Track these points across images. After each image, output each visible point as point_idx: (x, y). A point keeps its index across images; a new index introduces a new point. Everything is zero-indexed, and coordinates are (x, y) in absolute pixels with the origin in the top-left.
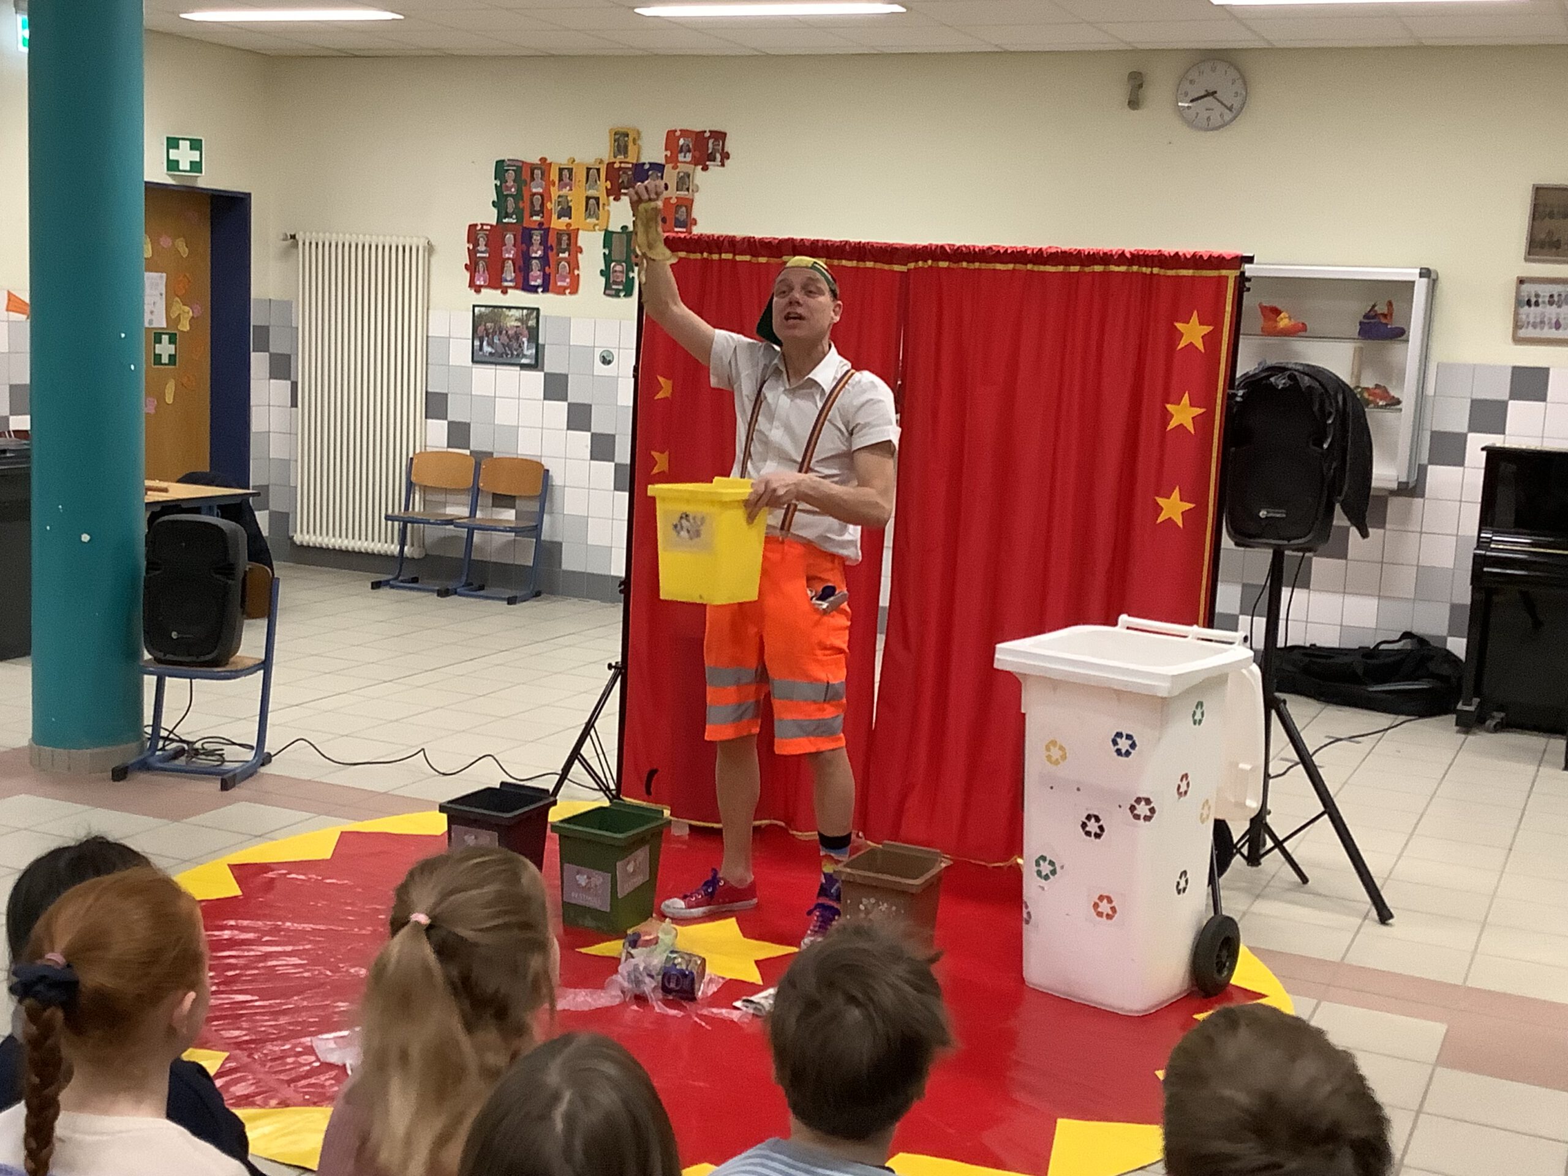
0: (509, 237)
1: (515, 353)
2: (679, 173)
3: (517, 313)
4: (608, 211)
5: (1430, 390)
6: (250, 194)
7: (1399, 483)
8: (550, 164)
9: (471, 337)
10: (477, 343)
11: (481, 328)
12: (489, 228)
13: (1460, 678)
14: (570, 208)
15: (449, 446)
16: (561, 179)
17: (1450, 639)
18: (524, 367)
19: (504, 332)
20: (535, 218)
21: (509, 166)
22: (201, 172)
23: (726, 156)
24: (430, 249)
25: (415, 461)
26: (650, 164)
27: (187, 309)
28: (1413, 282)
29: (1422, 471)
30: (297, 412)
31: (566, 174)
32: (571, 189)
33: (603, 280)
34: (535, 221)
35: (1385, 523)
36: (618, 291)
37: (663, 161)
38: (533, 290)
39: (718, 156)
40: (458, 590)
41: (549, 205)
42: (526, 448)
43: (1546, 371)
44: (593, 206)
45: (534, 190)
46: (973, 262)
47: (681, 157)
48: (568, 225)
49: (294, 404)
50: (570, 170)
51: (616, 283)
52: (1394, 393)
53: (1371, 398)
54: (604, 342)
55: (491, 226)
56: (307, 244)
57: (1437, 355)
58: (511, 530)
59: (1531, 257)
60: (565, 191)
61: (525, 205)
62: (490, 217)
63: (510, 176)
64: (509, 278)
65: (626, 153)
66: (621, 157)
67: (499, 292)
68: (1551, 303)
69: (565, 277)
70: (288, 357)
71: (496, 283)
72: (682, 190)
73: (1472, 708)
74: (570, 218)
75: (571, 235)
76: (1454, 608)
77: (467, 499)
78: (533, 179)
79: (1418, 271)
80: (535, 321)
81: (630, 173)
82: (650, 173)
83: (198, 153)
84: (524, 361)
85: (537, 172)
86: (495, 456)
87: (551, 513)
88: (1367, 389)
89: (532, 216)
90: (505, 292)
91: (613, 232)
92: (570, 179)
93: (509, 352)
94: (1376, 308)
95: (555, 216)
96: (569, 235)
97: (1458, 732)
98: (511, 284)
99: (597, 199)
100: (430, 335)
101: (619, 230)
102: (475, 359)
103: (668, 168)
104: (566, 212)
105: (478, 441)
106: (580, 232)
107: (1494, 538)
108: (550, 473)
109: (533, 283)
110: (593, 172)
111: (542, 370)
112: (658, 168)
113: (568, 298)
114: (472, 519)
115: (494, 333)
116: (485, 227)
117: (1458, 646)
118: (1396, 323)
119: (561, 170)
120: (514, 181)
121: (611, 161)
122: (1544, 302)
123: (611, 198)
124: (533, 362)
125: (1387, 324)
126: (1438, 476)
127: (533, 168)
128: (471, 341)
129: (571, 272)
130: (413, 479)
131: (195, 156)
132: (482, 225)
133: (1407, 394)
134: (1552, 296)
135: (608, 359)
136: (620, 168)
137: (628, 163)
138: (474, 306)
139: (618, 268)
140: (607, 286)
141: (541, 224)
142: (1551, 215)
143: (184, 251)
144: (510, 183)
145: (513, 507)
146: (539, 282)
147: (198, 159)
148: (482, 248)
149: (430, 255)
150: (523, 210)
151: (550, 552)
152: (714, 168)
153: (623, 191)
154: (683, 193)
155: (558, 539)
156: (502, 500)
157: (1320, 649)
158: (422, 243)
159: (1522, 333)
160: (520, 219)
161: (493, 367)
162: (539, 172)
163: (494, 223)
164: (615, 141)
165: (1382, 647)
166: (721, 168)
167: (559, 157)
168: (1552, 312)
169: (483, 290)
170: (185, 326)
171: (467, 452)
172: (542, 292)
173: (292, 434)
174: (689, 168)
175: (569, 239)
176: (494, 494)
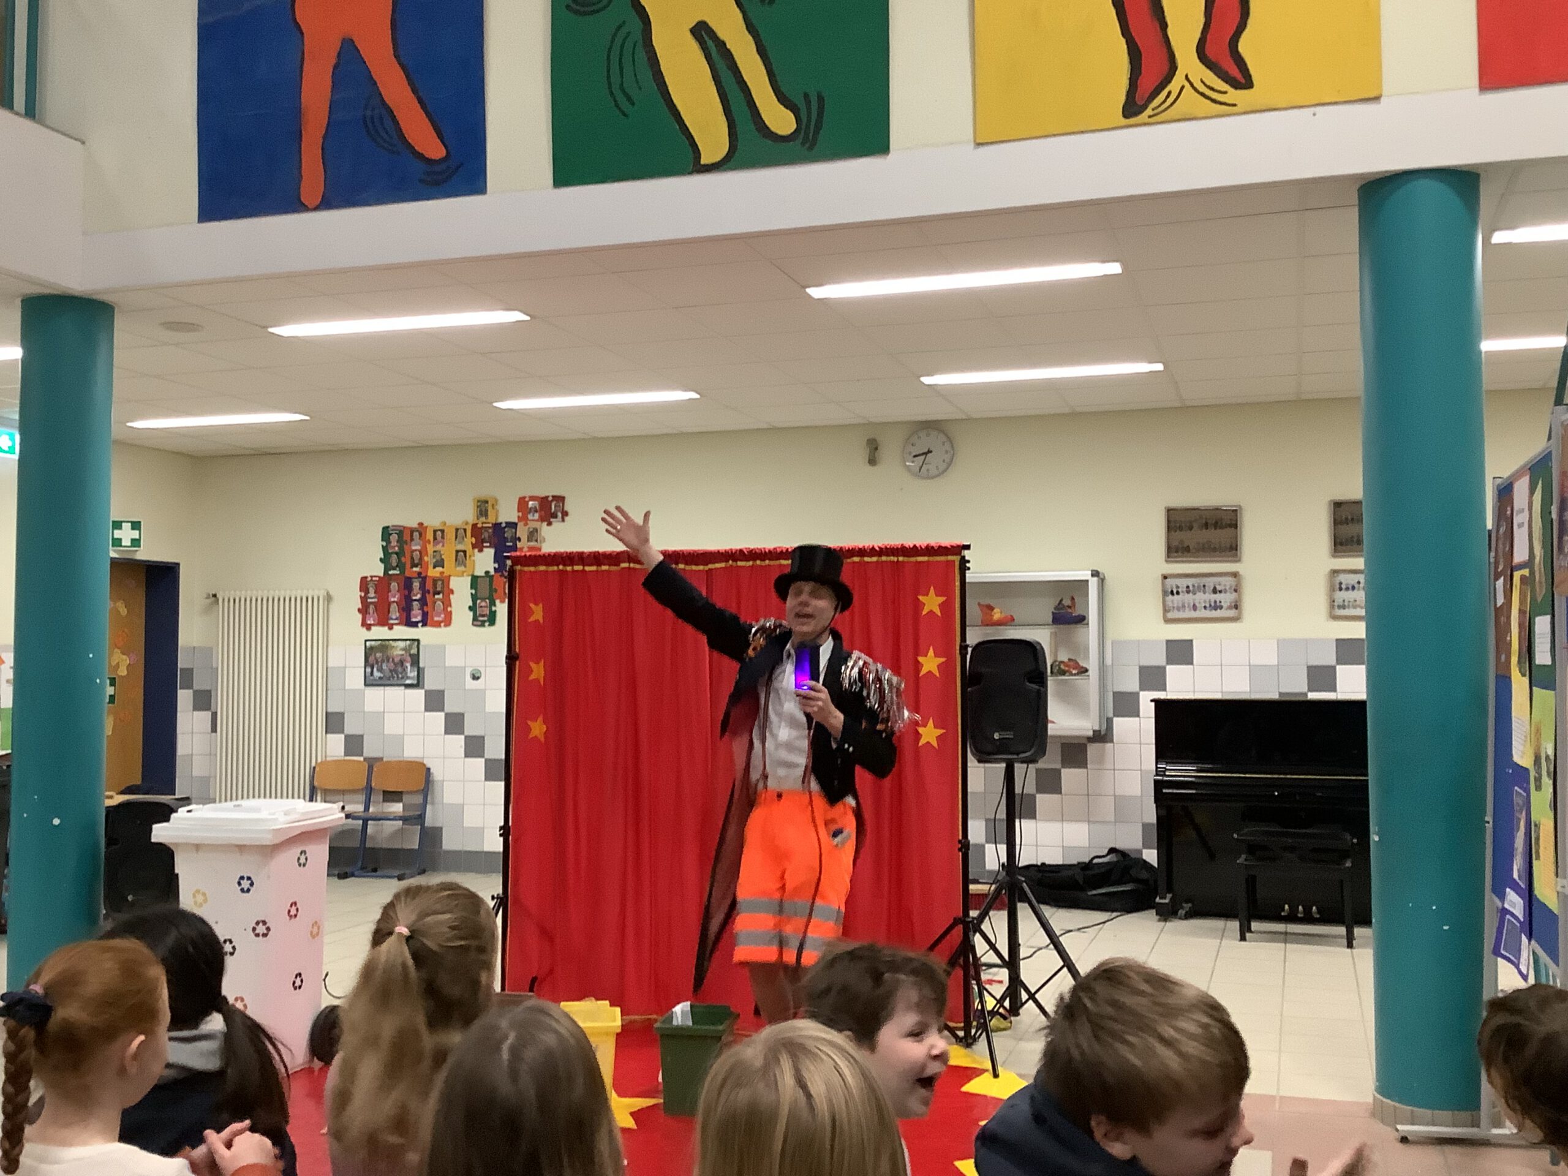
0: (394, 585)
1: (400, 676)
2: (529, 528)
3: (402, 644)
4: (474, 561)
5: (1108, 661)
6: (178, 564)
7: (1094, 731)
8: (426, 527)
9: (363, 665)
10: (369, 670)
11: (371, 659)
12: (377, 579)
13: (1156, 881)
14: (443, 560)
15: (346, 754)
16: (435, 538)
17: (1145, 851)
18: (408, 686)
19: (391, 660)
20: (415, 569)
21: (392, 530)
22: (140, 546)
23: (565, 514)
24: (329, 598)
25: (317, 769)
26: (506, 523)
27: (124, 657)
28: (1087, 581)
29: (1110, 722)
30: (217, 736)
31: (439, 534)
32: (443, 546)
33: (471, 614)
34: (416, 572)
35: (1086, 764)
36: (484, 622)
37: (516, 520)
38: (414, 625)
39: (560, 515)
40: (356, 873)
41: (426, 558)
42: (411, 752)
43: (1190, 642)
44: (461, 557)
45: (414, 548)
46: (764, 560)
47: (530, 517)
48: (442, 573)
49: (214, 729)
50: (443, 531)
51: (483, 616)
52: (1083, 664)
53: (1067, 669)
54: (475, 662)
55: (379, 577)
56: (226, 600)
57: (1110, 636)
58: (401, 818)
59: (1170, 559)
60: (439, 547)
61: (406, 560)
62: (379, 570)
63: (394, 538)
64: (394, 617)
65: (486, 516)
66: (483, 519)
67: (386, 628)
68: (1188, 592)
69: (440, 613)
70: (210, 691)
71: (384, 621)
72: (532, 541)
73: (1167, 901)
74: (443, 567)
75: (445, 580)
76: (1145, 826)
77: (362, 797)
78: (412, 539)
79: (1090, 572)
80: (416, 649)
81: (490, 531)
82: (506, 529)
83: (138, 532)
84: (408, 682)
85: (416, 534)
86: (385, 759)
87: (433, 803)
88: (1062, 662)
89: (412, 567)
90: (391, 628)
91: (478, 577)
92: (443, 537)
93: (396, 676)
94: (1063, 602)
95: (431, 567)
96: (443, 581)
97: (1159, 920)
98: (396, 622)
99: (465, 552)
100: (330, 665)
101: (483, 574)
102: (367, 682)
103: (520, 526)
104: (440, 563)
105: (370, 751)
106: (452, 578)
107: (1168, 768)
108: (431, 771)
109: (414, 620)
110: (461, 532)
111: (423, 688)
112: (513, 525)
113: (443, 630)
114: (366, 813)
115: (383, 661)
116: (374, 579)
117: (1151, 856)
118: (1078, 611)
119: (435, 532)
120: (398, 542)
121: (475, 522)
122: (1183, 592)
123: (476, 550)
124: (415, 682)
125: (1071, 613)
126: (1121, 724)
127: (412, 531)
128: (363, 669)
129: (445, 609)
130: (316, 784)
131: (135, 534)
132: (372, 577)
133: (1092, 664)
134: (1188, 587)
135: (477, 675)
136: (482, 527)
137: (489, 523)
138: (366, 641)
139: (483, 604)
140: (475, 619)
141: (419, 574)
142: (1181, 528)
143: (124, 611)
144: (394, 543)
145: (400, 800)
146: (419, 618)
147: (137, 537)
148: (372, 594)
149: (329, 602)
150: (405, 564)
151: (432, 836)
152: (557, 524)
153: (485, 544)
154: (532, 544)
155: (438, 825)
156: (391, 796)
157: (1050, 866)
158: (322, 594)
159: (1170, 615)
160: (403, 571)
161: (382, 688)
162: (417, 533)
163: (381, 574)
164: (478, 507)
165: (1096, 861)
166: (562, 524)
167: (432, 522)
168: (1189, 598)
169: (373, 628)
170: (123, 672)
171: (361, 759)
172: (422, 626)
173: (212, 755)
174: (537, 525)
175: (443, 583)
176: (384, 791)
